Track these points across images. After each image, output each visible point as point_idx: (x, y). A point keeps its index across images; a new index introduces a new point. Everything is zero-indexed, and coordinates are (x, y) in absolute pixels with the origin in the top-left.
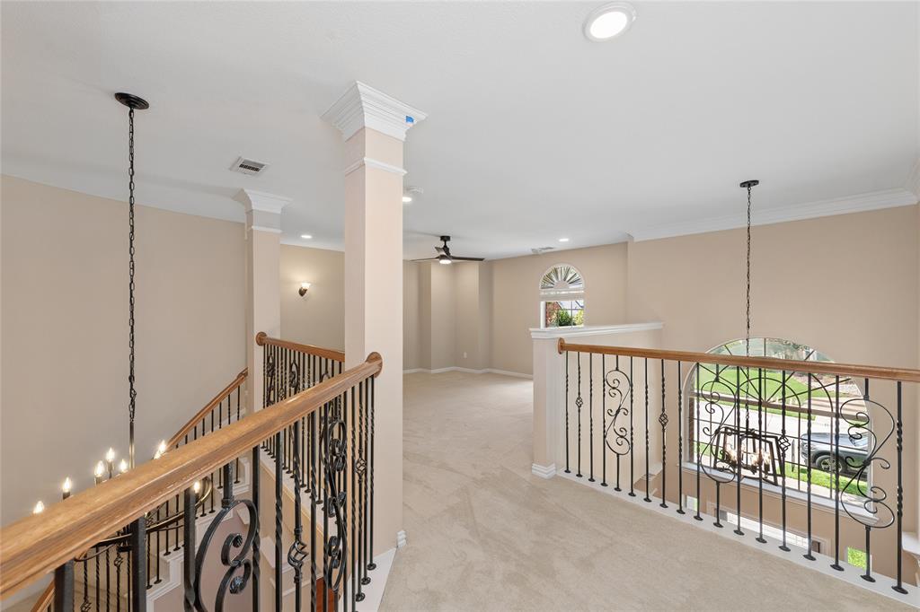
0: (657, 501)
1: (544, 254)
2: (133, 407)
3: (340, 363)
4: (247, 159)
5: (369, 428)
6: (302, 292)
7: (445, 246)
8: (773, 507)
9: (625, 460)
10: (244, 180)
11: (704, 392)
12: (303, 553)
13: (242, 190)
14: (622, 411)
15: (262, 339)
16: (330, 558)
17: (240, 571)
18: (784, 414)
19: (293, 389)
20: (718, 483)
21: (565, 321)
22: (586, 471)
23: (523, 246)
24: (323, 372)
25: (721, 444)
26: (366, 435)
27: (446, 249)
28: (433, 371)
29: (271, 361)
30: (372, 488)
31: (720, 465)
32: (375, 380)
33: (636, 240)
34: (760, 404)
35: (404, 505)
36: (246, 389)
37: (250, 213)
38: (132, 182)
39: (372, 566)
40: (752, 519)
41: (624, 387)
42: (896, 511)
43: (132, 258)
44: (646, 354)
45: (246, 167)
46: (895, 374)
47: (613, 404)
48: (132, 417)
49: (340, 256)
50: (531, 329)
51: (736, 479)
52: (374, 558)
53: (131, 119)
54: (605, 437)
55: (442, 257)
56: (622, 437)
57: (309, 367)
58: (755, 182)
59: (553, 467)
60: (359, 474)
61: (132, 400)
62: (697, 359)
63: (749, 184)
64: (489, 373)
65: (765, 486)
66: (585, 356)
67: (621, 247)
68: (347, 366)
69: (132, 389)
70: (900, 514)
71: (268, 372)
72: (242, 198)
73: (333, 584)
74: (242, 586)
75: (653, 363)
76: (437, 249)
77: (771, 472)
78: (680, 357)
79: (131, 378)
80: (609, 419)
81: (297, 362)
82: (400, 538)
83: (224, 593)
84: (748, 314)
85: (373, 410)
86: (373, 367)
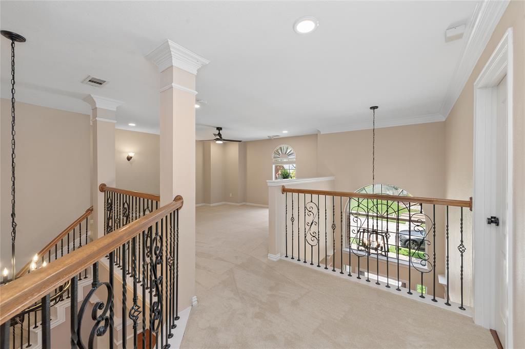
0: (330, 268)
1: (275, 139)
2: (15, 233)
3: (157, 202)
4: (94, 77)
5: (176, 239)
6: (129, 159)
7: (219, 133)
8: (383, 267)
9: (315, 249)
10: (92, 90)
11: (353, 212)
12: (139, 311)
13: (90, 95)
14: (314, 223)
15: (103, 188)
16: (153, 314)
17: (102, 324)
18: (387, 221)
19: (125, 218)
20: (359, 257)
21: (286, 176)
22: (296, 256)
23: (264, 134)
24: (146, 207)
25: (361, 238)
26: (174, 243)
27: (219, 135)
28: (211, 205)
29: (110, 201)
30: (177, 273)
31: (360, 248)
32: (179, 211)
33: (322, 133)
34: (377, 217)
35: (196, 282)
36: (92, 219)
37: (95, 109)
38: (13, 88)
39: (177, 318)
40: (374, 274)
41: (315, 211)
42: (433, 264)
43: (13, 137)
44: (325, 193)
45: (93, 82)
46: (433, 201)
47: (309, 219)
48: (14, 239)
49: (156, 137)
50: (267, 181)
51: (367, 255)
52: (178, 313)
53: (13, 48)
54: (305, 237)
55: (217, 139)
56: (314, 236)
57: (136, 205)
58: (377, 107)
59: (279, 255)
60: (170, 266)
61: (14, 229)
62: (350, 196)
63: (374, 108)
64: (244, 205)
65: (380, 257)
66: (295, 195)
67: (314, 137)
68: (162, 204)
69: (13, 221)
70: (435, 266)
71: (108, 208)
72: (89, 100)
73: (155, 328)
74: (104, 332)
75: (329, 198)
76: (215, 135)
77: (383, 250)
78: (342, 195)
79: (13, 215)
80: (308, 228)
81: (128, 202)
82: (193, 300)
83: (93, 336)
84: (373, 173)
85: (178, 228)
86: (178, 204)
